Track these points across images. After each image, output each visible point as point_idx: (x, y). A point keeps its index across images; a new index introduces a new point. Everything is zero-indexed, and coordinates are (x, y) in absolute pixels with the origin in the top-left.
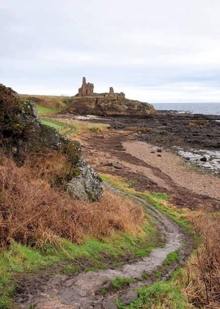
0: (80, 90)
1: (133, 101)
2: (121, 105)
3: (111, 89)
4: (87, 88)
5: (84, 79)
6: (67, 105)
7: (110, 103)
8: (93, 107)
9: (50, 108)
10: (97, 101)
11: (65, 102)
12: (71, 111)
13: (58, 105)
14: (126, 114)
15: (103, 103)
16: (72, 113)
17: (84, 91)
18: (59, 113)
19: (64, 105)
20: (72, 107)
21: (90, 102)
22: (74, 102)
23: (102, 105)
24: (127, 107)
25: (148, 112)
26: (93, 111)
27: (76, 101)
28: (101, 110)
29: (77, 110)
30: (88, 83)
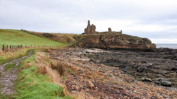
0: (86, 30)
1: (134, 37)
2: (123, 40)
3: (110, 29)
4: (91, 28)
5: (89, 22)
6: (77, 40)
7: (113, 39)
8: (97, 42)
9: (62, 42)
10: (101, 38)
11: (74, 38)
12: (80, 45)
13: (69, 40)
14: (127, 48)
15: (107, 39)
16: (81, 47)
17: (89, 30)
18: (70, 47)
19: (74, 40)
20: (80, 42)
21: (95, 38)
22: (82, 38)
23: (106, 40)
24: (128, 42)
25: (149, 46)
26: (97, 45)
27: (83, 37)
28: (105, 45)
29: (84, 44)
30: (92, 24)
